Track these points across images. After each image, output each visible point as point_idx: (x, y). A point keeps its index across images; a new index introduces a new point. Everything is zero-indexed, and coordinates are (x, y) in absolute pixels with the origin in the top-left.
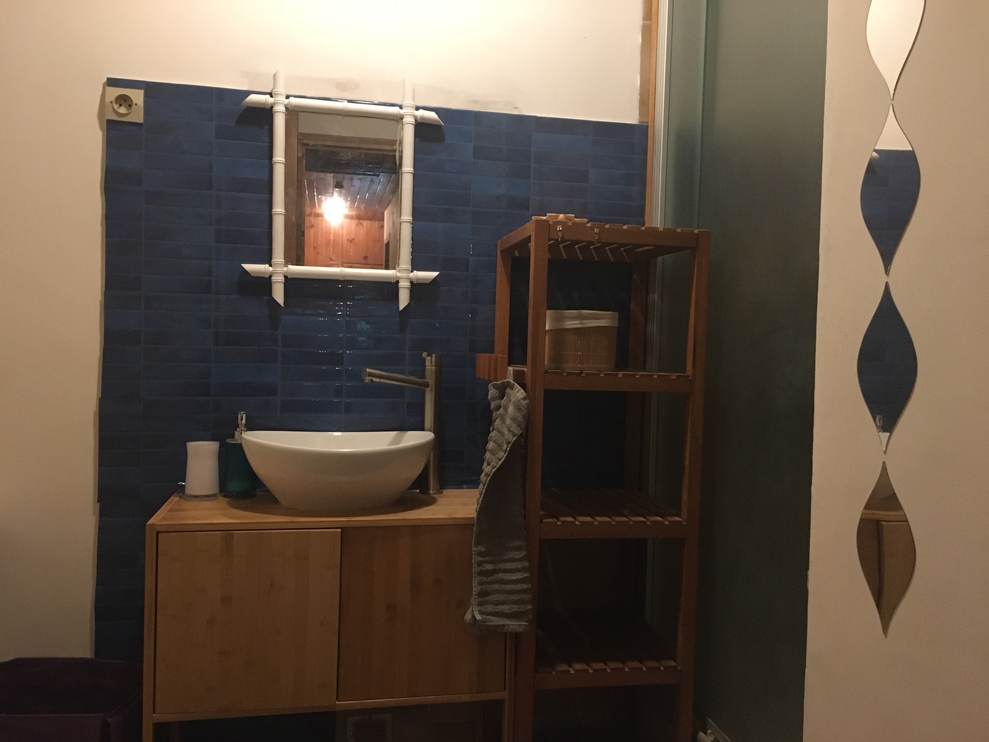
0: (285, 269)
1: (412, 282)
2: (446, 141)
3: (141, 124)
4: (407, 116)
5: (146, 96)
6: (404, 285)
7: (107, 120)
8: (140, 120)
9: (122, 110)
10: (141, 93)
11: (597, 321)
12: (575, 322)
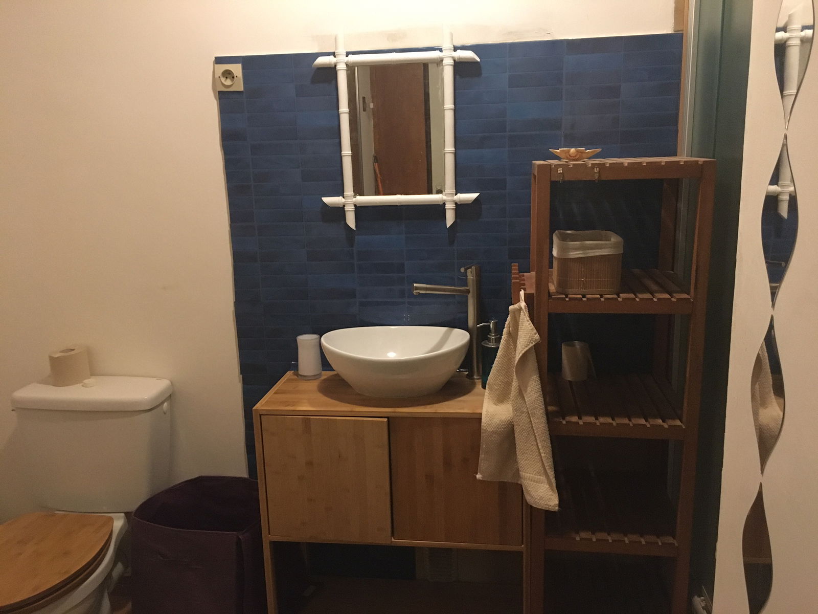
0: (354, 199)
1: (456, 204)
2: (482, 75)
3: (242, 92)
4: (447, 58)
5: (244, 68)
6: (450, 206)
7: (219, 92)
8: (241, 89)
9: (228, 82)
10: (239, 66)
11: (599, 250)
12: (578, 252)
